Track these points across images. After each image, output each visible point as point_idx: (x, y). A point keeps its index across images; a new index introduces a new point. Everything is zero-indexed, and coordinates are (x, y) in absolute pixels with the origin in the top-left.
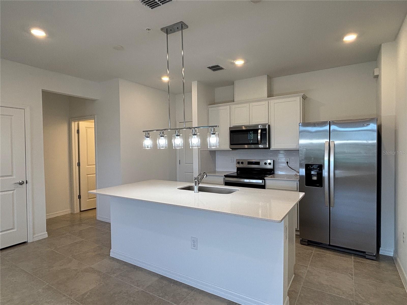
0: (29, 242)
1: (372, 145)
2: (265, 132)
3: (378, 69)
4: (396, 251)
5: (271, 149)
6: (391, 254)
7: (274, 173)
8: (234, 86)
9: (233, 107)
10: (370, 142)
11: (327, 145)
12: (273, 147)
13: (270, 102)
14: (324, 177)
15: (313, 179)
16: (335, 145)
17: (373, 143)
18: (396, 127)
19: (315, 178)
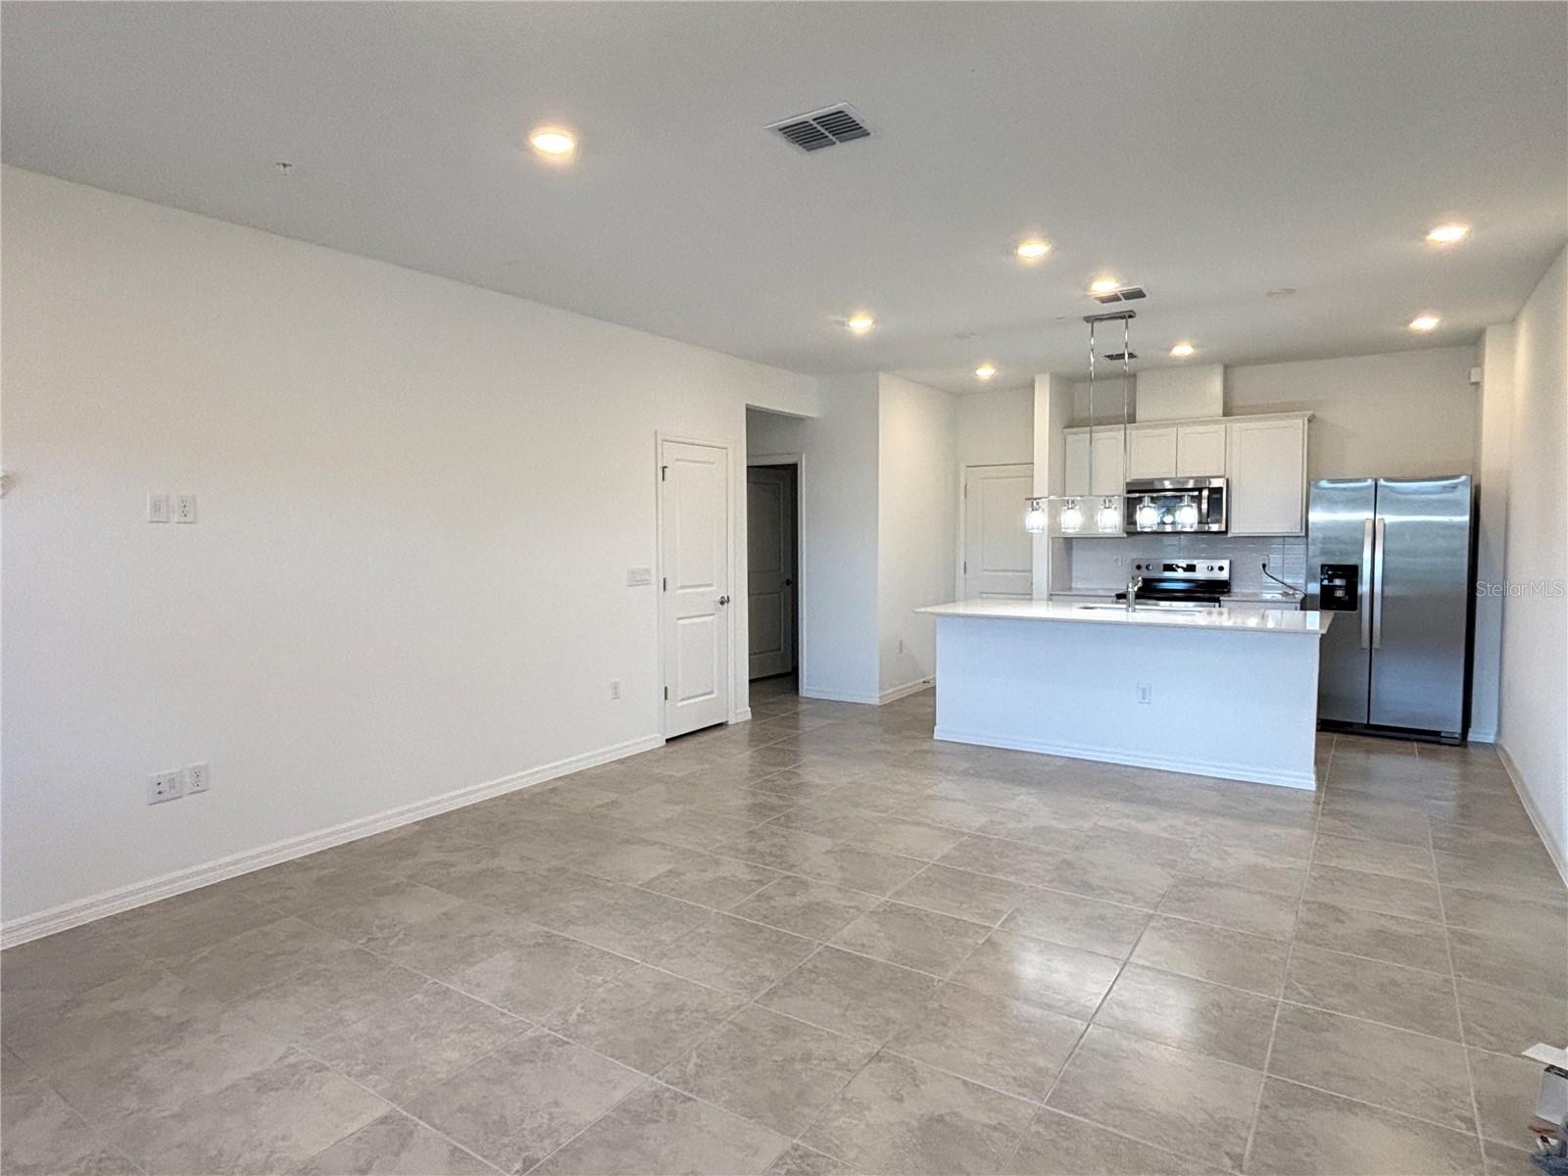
0: (730, 723)
1: (1459, 526)
2: (1218, 496)
3: (1478, 369)
4: (1499, 733)
5: (1229, 535)
6: (1491, 739)
7: (1229, 592)
8: (1135, 381)
9: (1134, 432)
10: (1457, 519)
11: (1369, 526)
12: (1236, 530)
13: (1231, 427)
14: (1361, 596)
15: (1338, 595)
16: (1387, 527)
17: (1462, 522)
18: (1507, 490)
19: (1339, 593)
